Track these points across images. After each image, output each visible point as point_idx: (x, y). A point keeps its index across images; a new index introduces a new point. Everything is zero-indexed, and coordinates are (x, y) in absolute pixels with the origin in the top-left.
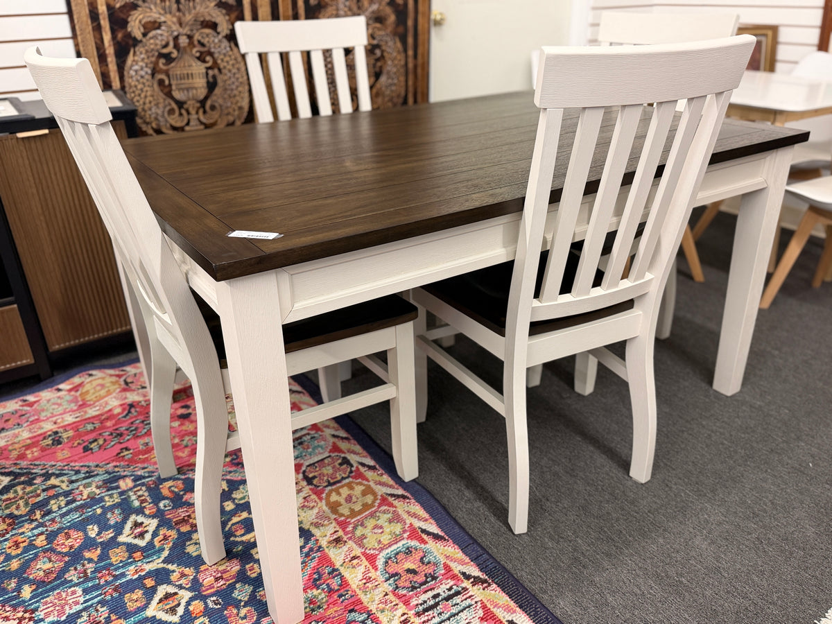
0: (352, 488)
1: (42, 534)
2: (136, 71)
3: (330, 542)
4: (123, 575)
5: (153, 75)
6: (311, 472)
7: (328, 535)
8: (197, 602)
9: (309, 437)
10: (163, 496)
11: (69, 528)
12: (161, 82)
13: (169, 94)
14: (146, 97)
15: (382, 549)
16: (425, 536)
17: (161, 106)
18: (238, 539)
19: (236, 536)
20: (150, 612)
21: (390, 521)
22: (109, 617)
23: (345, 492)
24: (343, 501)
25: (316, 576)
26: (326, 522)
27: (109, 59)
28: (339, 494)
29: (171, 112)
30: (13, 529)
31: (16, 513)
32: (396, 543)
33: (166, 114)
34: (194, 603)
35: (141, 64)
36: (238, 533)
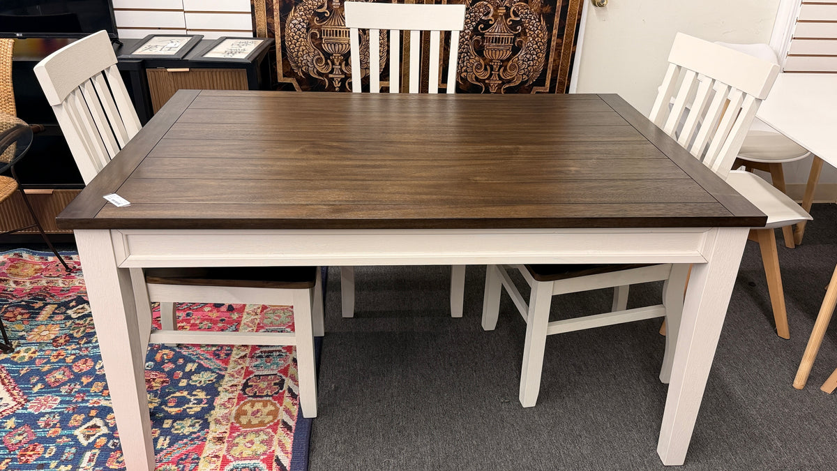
0: (265, 406)
1: (74, 354)
2: (295, 25)
3: (214, 438)
4: (88, 401)
5: (308, 30)
6: (253, 381)
7: (218, 433)
8: (104, 438)
9: (278, 353)
10: (154, 359)
11: (90, 357)
12: (313, 36)
13: (319, 47)
14: (300, 46)
15: (238, 459)
16: (274, 464)
17: (311, 54)
18: (166, 409)
19: (166, 406)
20: (76, 432)
21: (262, 442)
22: (56, 424)
23: (258, 406)
24: (250, 412)
25: (184, 457)
26: (224, 423)
27: (275, 13)
28: (253, 406)
29: (319, 60)
30: (65, 345)
31: (75, 335)
32: (250, 460)
33: (314, 62)
34: (101, 438)
35: (299, 19)
36: (170, 405)
